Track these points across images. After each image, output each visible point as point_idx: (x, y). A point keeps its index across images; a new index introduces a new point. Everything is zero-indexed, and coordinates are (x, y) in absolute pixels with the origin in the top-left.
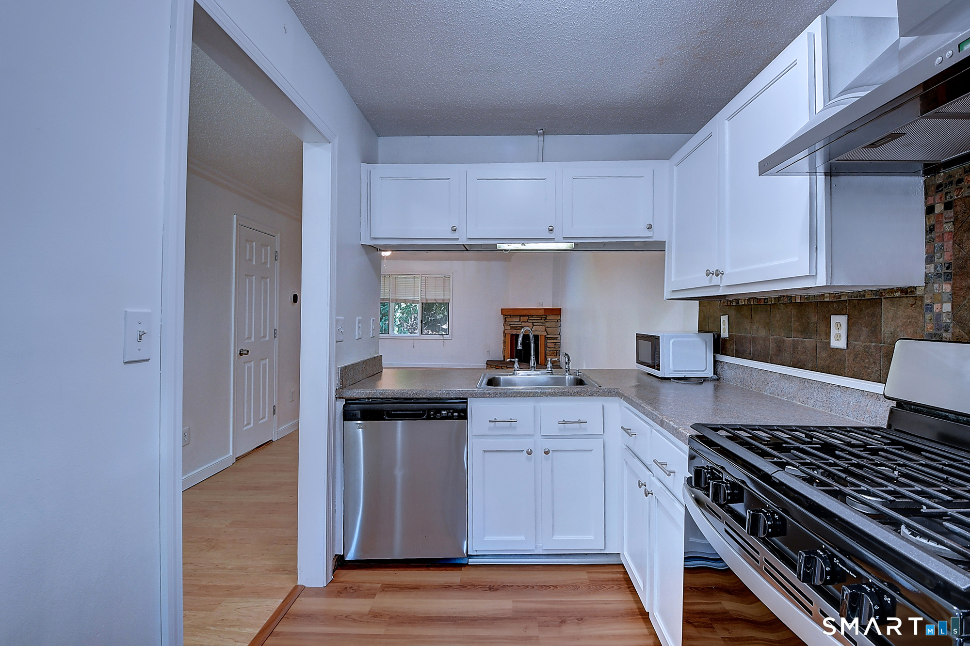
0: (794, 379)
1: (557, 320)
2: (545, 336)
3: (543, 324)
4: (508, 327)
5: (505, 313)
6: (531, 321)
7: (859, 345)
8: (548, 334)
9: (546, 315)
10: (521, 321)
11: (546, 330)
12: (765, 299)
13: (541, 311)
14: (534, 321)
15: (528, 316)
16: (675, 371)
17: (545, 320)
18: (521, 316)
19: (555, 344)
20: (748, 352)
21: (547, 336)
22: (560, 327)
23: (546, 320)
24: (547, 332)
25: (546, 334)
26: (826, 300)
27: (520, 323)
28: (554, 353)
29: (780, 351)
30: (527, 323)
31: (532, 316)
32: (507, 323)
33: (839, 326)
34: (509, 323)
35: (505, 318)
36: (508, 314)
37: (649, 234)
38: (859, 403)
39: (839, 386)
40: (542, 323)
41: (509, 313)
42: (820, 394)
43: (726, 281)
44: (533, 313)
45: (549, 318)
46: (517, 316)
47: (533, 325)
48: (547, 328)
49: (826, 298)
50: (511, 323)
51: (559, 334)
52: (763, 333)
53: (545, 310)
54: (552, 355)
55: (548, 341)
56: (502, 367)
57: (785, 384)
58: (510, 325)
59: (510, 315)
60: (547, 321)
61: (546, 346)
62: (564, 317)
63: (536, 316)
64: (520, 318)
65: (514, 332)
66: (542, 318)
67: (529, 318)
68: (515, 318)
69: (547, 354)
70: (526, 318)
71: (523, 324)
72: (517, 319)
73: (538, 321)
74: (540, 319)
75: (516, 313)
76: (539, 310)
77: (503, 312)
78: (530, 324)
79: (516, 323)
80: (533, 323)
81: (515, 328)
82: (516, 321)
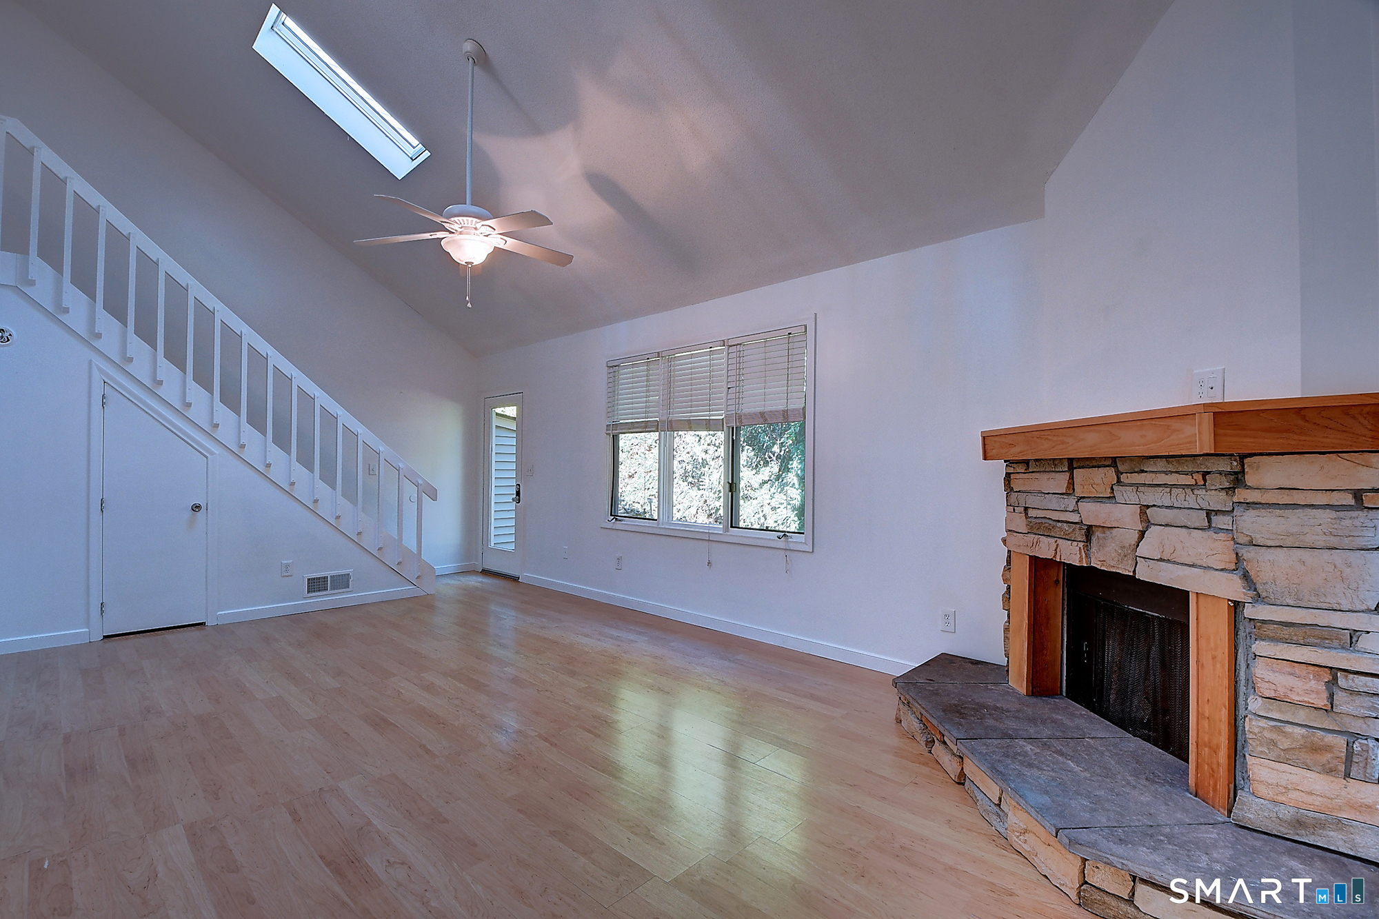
2: (1236, 606)
3: (1219, 521)
4: (1020, 523)
5: (1005, 453)
6: (1131, 496)
8: (1258, 598)
9: (1243, 457)
10: (1079, 492)
11: (1239, 567)
13: (1187, 430)
14: (1149, 497)
15: (1113, 462)
17: (1230, 490)
18: (1072, 464)
21: (1247, 611)
23: (1242, 495)
24: (1246, 577)
25: (1232, 588)
27: (1070, 502)
30: (1107, 507)
31: (1140, 462)
32: (1015, 501)
34: (1024, 500)
35: (1009, 475)
40: (1209, 513)
41: (1024, 453)
44: (1132, 443)
45: (1274, 474)
46: (1055, 464)
47: (1147, 523)
48: (1248, 553)
50: (1035, 501)
55: (1260, 647)
58: (1026, 509)
59: (1026, 463)
60: (1255, 498)
61: (1235, 678)
63: (1161, 465)
64: (1072, 477)
65: (1045, 549)
66: (1205, 474)
67: (1118, 473)
68: (1046, 476)
69: (1253, 746)
70: (1102, 478)
71: (1091, 513)
72: (1059, 482)
73: (1178, 498)
74: (1188, 480)
75: (1047, 450)
76: (1175, 424)
77: (991, 445)
78: (1123, 514)
79: (1054, 502)
80: (1142, 508)
81: (1046, 526)
82: (1052, 495)
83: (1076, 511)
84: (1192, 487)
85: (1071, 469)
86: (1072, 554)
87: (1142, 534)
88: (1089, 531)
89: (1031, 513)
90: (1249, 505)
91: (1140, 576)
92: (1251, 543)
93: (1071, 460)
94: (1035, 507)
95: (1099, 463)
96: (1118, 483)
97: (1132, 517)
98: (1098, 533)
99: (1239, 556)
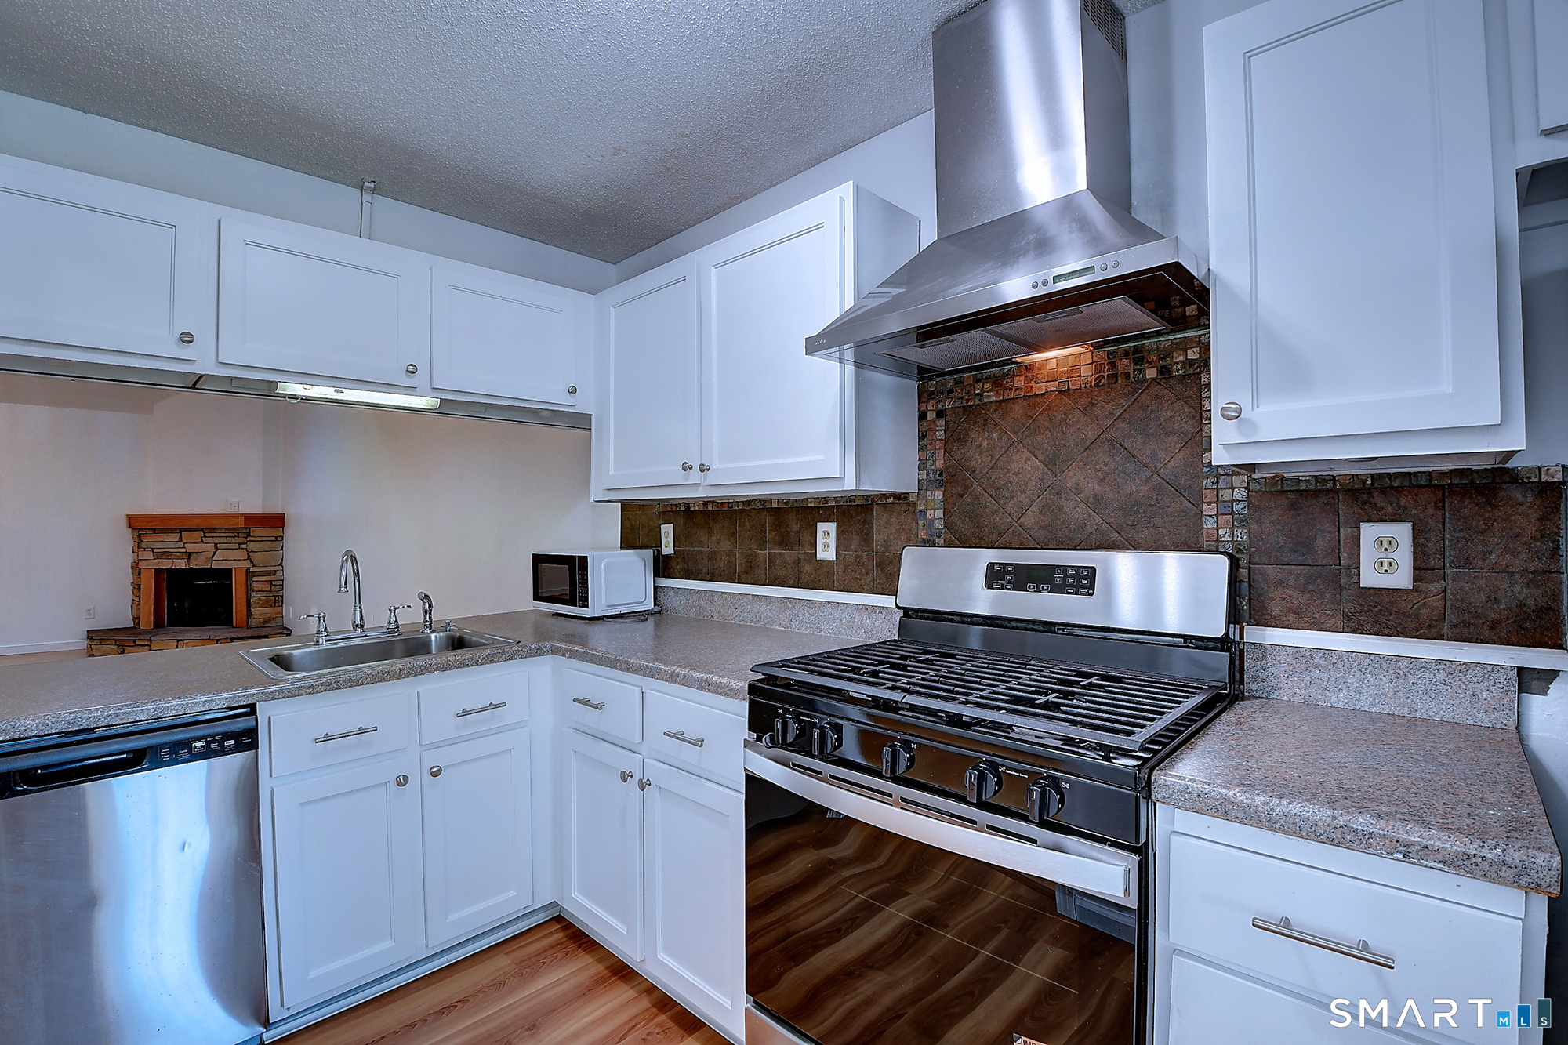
0: (772, 599)
1: (276, 537)
2: (249, 568)
3: (243, 546)
4: (148, 555)
5: (137, 525)
6: (210, 540)
7: (850, 554)
8: (254, 566)
9: (250, 528)
10: (184, 540)
11: (248, 558)
12: (729, 503)
13: (236, 521)
14: (218, 541)
15: (202, 529)
16: (609, 606)
17: (246, 538)
18: (181, 530)
19: (271, 585)
20: (705, 570)
21: (251, 570)
22: (282, 549)
23: (250, 538)
24: (251, 561)
25: (247, 564)
26: (810, 505)
27: (181, 544)
28: (268, 601)
29: (751, 567)
30: (198, 545)
31: (213, 530)
32: (143, 545)
33: (826, 534)
34: (151, 545)
35: (139, 536)
36: (142, 527)
37: (568, 400)
38: (852, 619)
39: (829, 603)
40: (239, 544)
41: (153, 525)
42: (806, 614)
43: (712, 479)
44: (215, 523)
45: (257, 532)
46: (169, 530)
47: (217, 549)
48: (251, 554)
49: (811, 502)
50: (156, 545)
51: (281, 565)
52: (726, 546)
53: (249, 518)
54: (266, 605)
55: (253, 579)
56: (135, 641)
57: (761, 608)
58: (153, 549)
59: (154, 530)
60: (253, 539)
61: (248, 590)
62: (292, 533)
63: (223, 530)
64: (181, 535)
65: (166, 564)
66: (238, 533)
67: (204, 533)
68: (166, 535)
69: (253, 605)
70: (197, 536)
71: (190, 548)
72: (175, 537)
73: (229, 540)
74: (233, 535)
75: (172, 524)
76: (232, 519)
77: (133, 522)
78: (207, 547)
79: (172, 545)
80: (216, 545)
81: (167, 555)
82: (169, 542)
83: (185, 547)
84: (234, 537)
85: (181, 532)
86: (181, 564)
87: (215, 553)
88: (189, 555)
89: (155, 550)
90: (252, 541)
91: (213, 567)
92: (252, 551)
93: (180, 529)
94: (160, 548)
95: (195, 530)
96: (205, 536)
97: (210, 547)
98: (194, 555)
99: (249, 556)
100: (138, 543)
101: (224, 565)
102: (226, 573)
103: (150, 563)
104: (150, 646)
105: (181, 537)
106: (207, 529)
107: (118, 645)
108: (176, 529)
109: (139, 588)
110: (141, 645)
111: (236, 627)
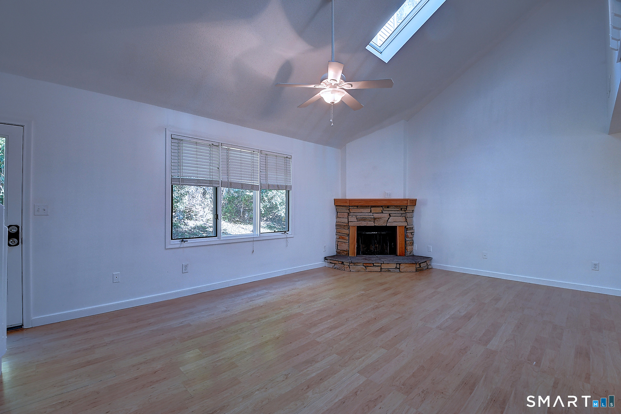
1: (413, 211)
2: (405, 226)
4: (355, 219)
6: (386, 212)
8: (408, 225)
10: (372, 212)
14: (390, 212)
15: (382, 206)
17: (405, 211)
19: (412, 234)
21: (407, 227)
22: (413, 217)
24: (407, 222)
25: (405, 224)
27: (371, 214)
28: (411, 243)
30: (382, 214)
31: (388, 207)
32: (351, 214)
34: (355, 214)
40: (402, 214)
45: (408, 208)
46: (366, 207)
47: (390, 216)
50: (358, 214)
51: (413, 225)
55: (408, 231)
58: (356, 216)
59: (358, 206)
60: (408, 211)
61: (405, 237)
63: (394, 207)
65: (363, 224)
66: (401, 209)
67: (383, 208)
68: (363, 209)
69: (407, 245)
70: (379, 210)
71: (376, 216)
72: (369, 210)
73: (396, 212)
78: (385, 215)
79: (367, 214)
80: (389, 214)
81: (364, 219)
82: (365, 213)
83: (373, 215)
84: (399, 210)
85: (371, 208)
86: (370, 224)
87: (389, 218)
88: (375, 219)
89: (358, 217)
91: (387, 225)
92: (407, 217)
94: (360, 215)
95: (378, 207)
96: (383, 210)
97: (387, 216)
98: (377, 219)
99: (406, 220)
100: (348, 213)
101: (394, 224)
102: (394, 228)
103: (354, 223)
104: (381, 266)
105: (371, 211)
106: (384, 206)
107: (364, 266)
108: (369, 206)
109: (348, 235)
110: (376, 266)
111: (399, 256)
